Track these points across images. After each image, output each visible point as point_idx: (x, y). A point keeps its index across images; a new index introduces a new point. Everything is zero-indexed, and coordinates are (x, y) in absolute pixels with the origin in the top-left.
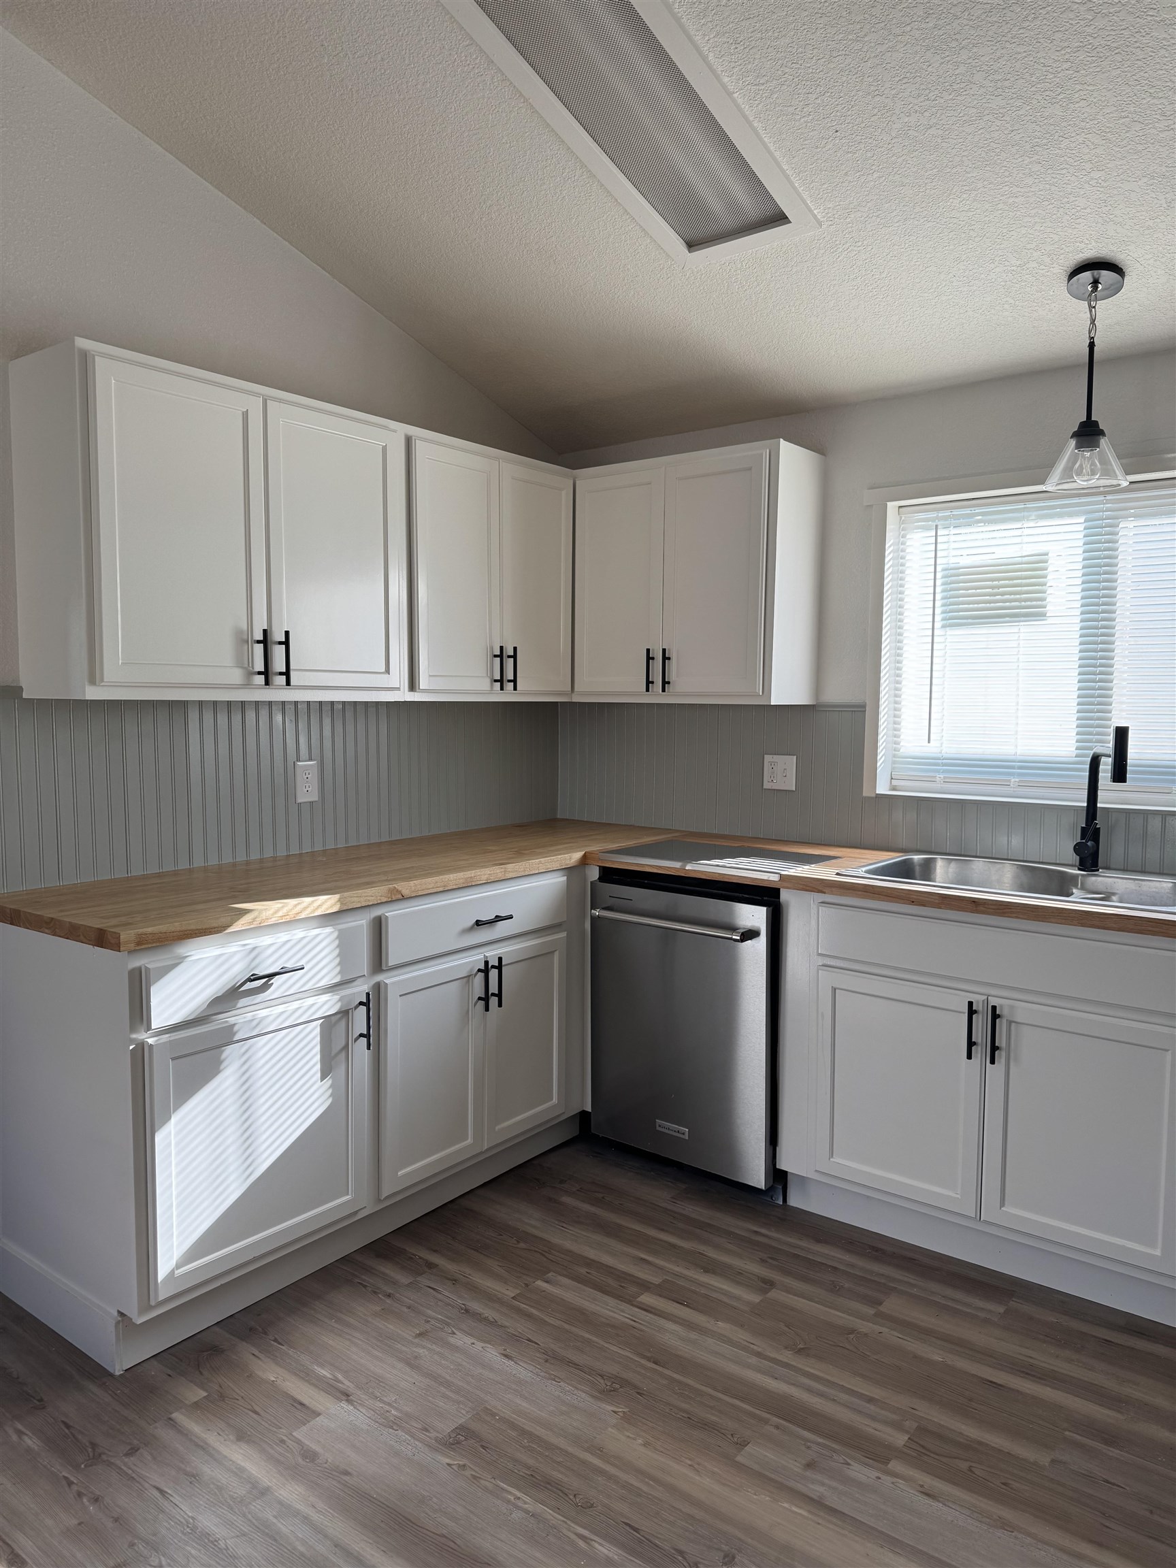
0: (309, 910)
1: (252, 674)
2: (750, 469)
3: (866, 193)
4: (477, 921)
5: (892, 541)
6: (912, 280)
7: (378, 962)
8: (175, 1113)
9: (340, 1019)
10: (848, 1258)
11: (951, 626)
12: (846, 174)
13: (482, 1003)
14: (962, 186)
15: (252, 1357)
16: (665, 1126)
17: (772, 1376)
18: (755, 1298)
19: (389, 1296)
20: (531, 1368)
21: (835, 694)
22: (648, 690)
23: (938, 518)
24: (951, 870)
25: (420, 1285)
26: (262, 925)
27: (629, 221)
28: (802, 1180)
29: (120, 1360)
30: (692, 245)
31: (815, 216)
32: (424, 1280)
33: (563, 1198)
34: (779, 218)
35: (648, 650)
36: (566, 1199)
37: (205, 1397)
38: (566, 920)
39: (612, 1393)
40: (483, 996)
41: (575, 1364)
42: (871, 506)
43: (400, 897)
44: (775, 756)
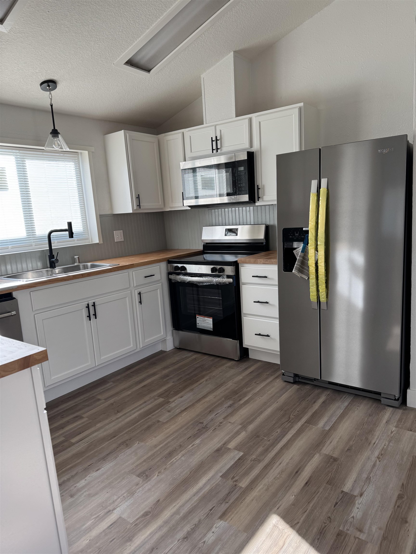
18: (85, 419)
41: (108, 454)
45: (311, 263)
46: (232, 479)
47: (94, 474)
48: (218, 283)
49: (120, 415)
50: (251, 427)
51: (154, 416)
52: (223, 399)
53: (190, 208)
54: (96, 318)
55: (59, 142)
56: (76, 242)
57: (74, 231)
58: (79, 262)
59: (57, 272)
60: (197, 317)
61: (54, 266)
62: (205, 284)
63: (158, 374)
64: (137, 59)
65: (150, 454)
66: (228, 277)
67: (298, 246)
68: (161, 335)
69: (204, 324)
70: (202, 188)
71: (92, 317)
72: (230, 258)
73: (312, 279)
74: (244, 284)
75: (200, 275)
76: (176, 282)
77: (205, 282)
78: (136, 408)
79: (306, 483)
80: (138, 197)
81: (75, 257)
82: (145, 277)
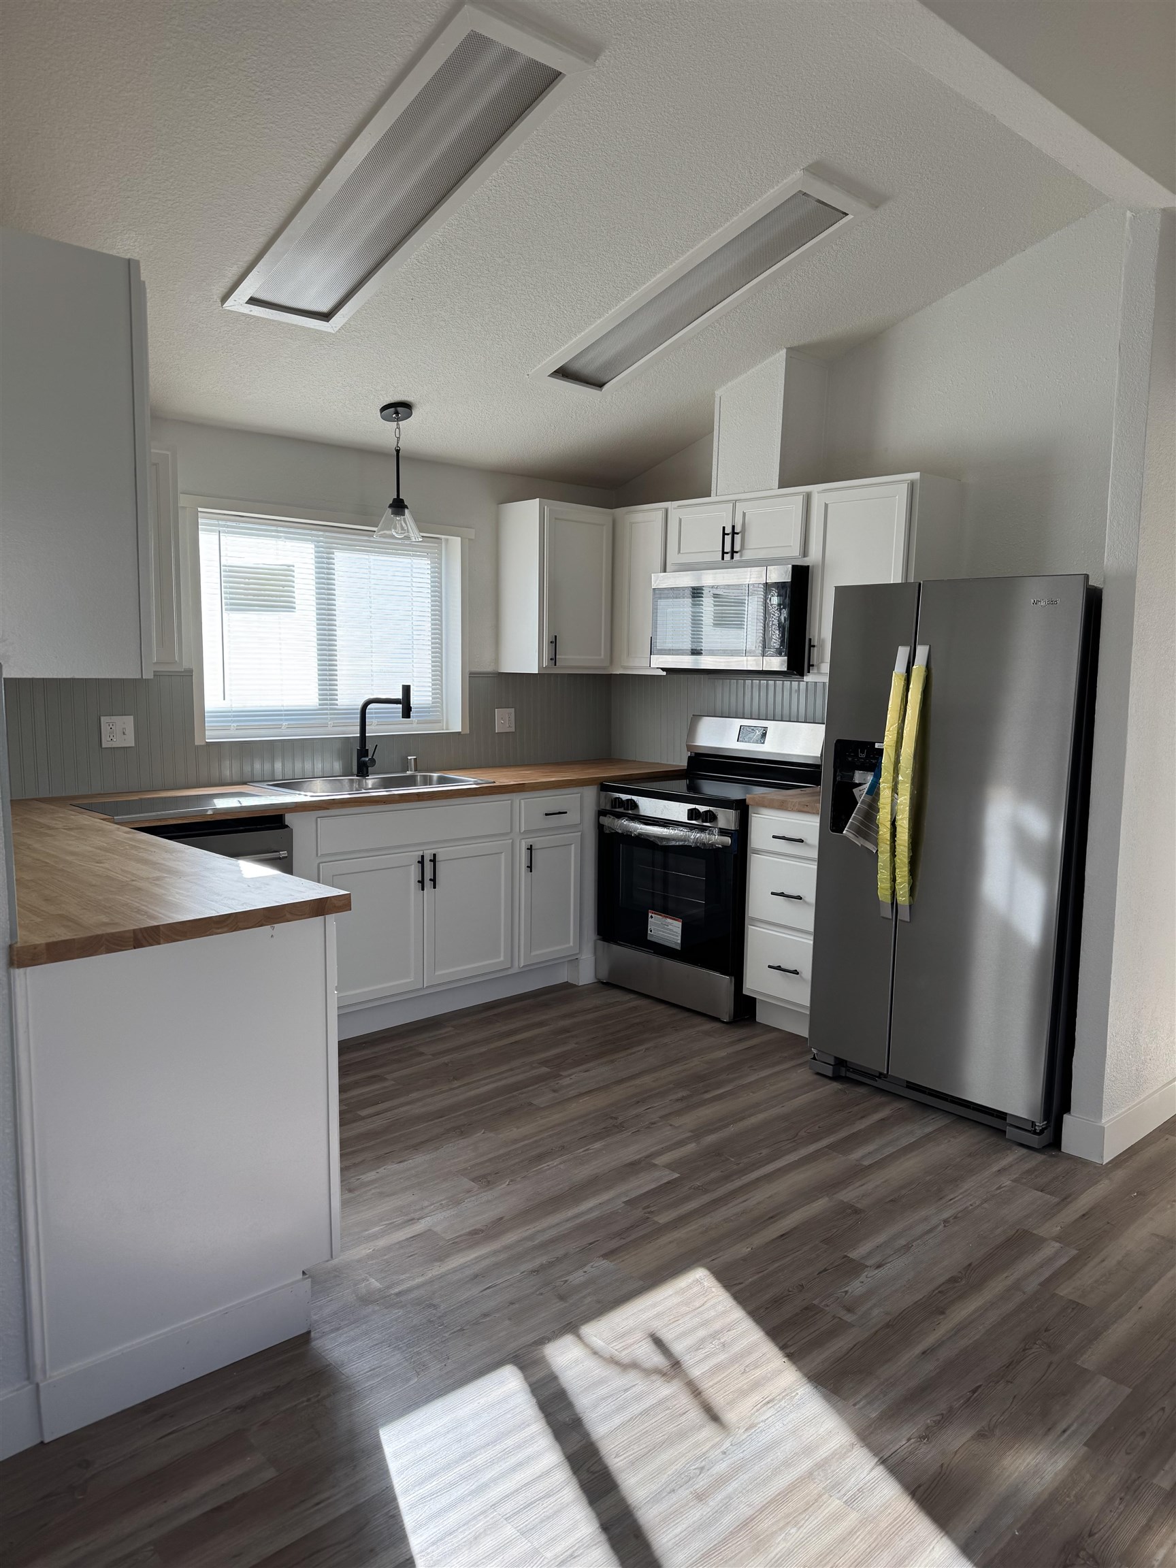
42: (184, 508)
44: (112, 717)
45: (884, 817)
46: (644, 1208)
47: (392, 1167)
48: (698, 845)
49: (456, 1084)
50: (711, 1139)
51: (524, 1095)
52: (671, 1086)
53: (664, 673)
54: (435, 887)
55: (404, 525)
56: (415, 725)
57: (415, 702)
58: (416, 770)
59: (370, 787)
60: (650, 914)
61: (365, 773)
62: (673, 843)
63: (550, 1025)
64: (577, 367)
65: (501, 1152)
66: (723, 832)
67: (863, 778)
68: (567, 946)
69: (663, 932)
70: (714, 624)
71: (428, 883)
72: (734, 792)
73: (883, 853)
74: (757, 852)
75: (665, 823)
76: (612, 833)
77: (673, 840)
78: (491, 1076)
79: (782, 1236)
80: (554, 642)
81: (409, 758)
82: (547, 814)
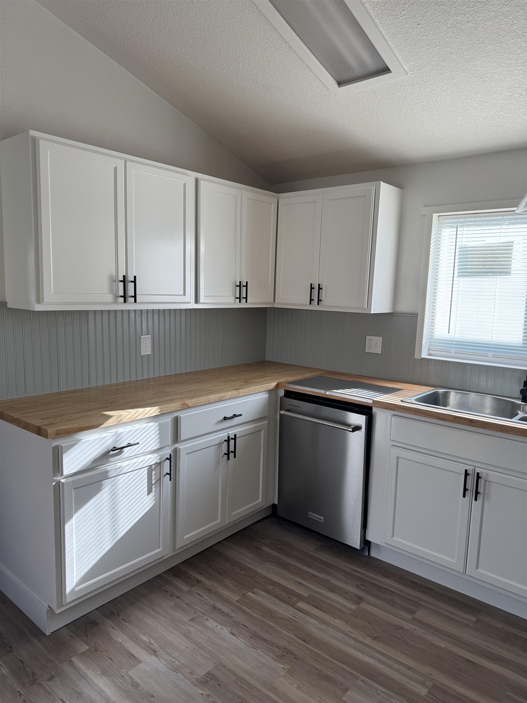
0: (142, 415)
1: (117, 297)
2: (365, 196)
3: (432, 57)
4: (225, 417)
5: (435, 233)
6: (452, 103)
7: (176, 438)
8: (75, 514)
9: (157, 466)
10: (399, 586)
11: (462, 276)
12: (422, 47)
13: (226, 456)
14: (483, 54)
15: (111, 628)
16: (313, 515)
17: (361, 652)
18: (354, 607)
19: (178, 597)
20: (244, 641)
21: (404, 307)
22: (310, 304)
23: (458, 222)
24: (457, 397)
25: (193, 592)
26: (119, 423)
27: (309, 71)
28: (378, 546)
29: (49, 628)
30: (340, 83)
31: (404, 69)
32: (195, 589)
33: (263, 547)
34: (386, 70)
35: (311, 284)
36: (265, 549)
37: (88, 649)
38: (268, 415)
39: (282, 657)
40: (227, 453)
41: (265, 640)
42: (425, 215)
43: (187, 407)
44: (371, 337)
